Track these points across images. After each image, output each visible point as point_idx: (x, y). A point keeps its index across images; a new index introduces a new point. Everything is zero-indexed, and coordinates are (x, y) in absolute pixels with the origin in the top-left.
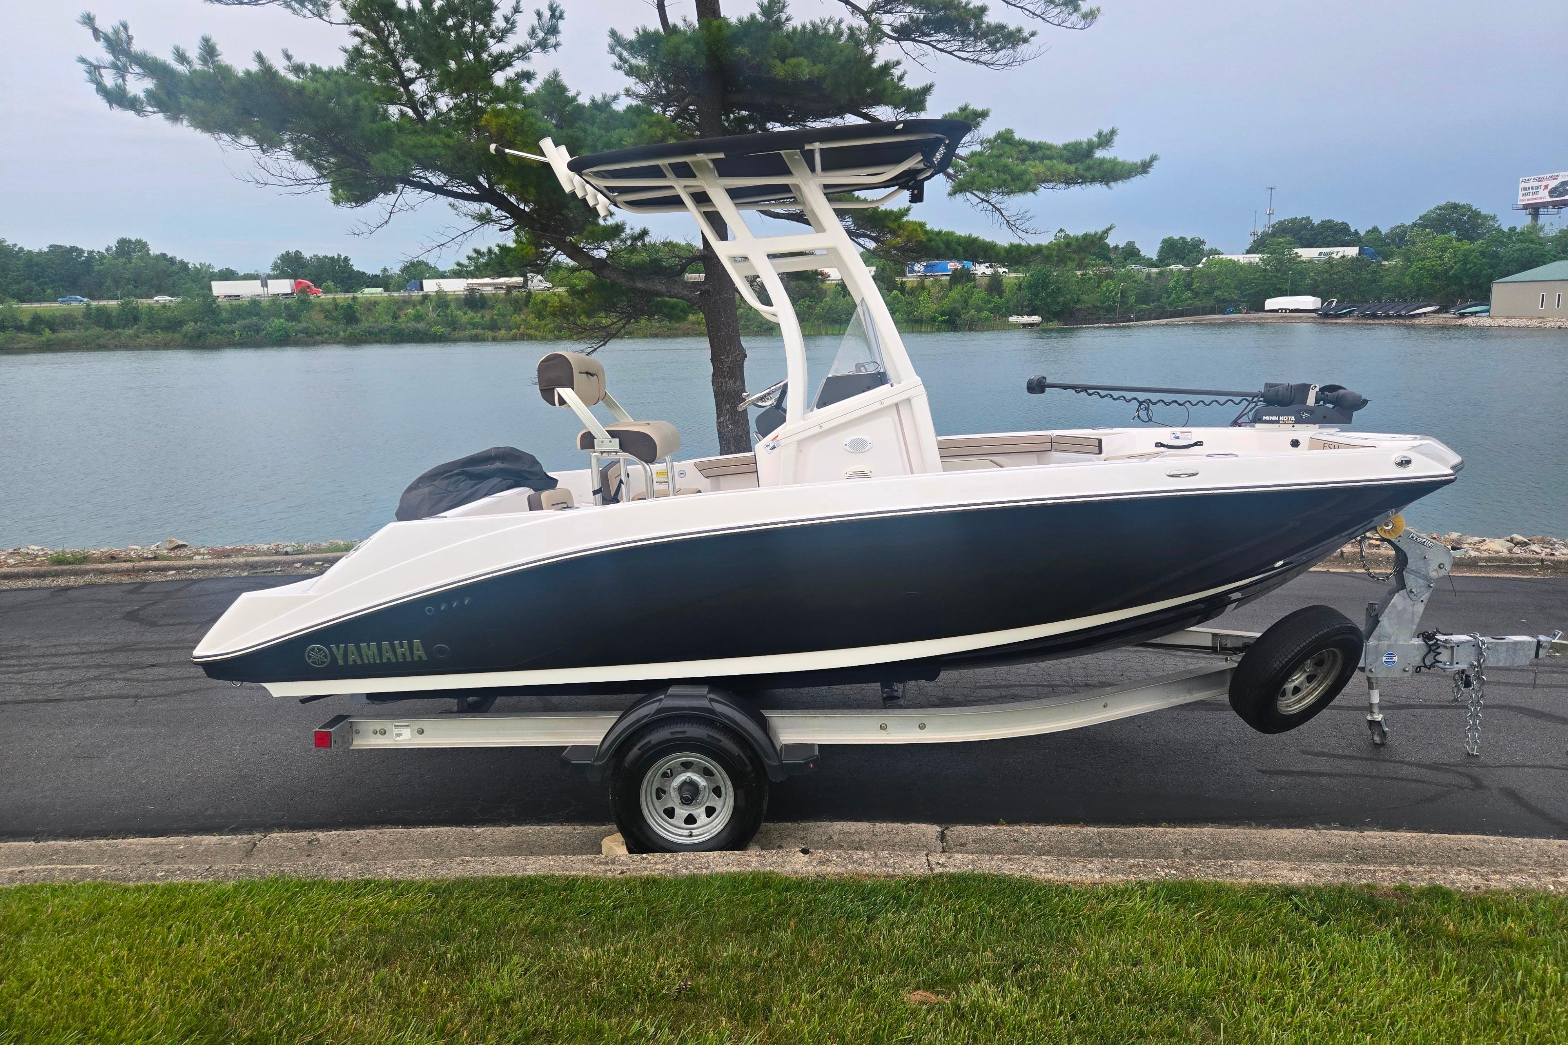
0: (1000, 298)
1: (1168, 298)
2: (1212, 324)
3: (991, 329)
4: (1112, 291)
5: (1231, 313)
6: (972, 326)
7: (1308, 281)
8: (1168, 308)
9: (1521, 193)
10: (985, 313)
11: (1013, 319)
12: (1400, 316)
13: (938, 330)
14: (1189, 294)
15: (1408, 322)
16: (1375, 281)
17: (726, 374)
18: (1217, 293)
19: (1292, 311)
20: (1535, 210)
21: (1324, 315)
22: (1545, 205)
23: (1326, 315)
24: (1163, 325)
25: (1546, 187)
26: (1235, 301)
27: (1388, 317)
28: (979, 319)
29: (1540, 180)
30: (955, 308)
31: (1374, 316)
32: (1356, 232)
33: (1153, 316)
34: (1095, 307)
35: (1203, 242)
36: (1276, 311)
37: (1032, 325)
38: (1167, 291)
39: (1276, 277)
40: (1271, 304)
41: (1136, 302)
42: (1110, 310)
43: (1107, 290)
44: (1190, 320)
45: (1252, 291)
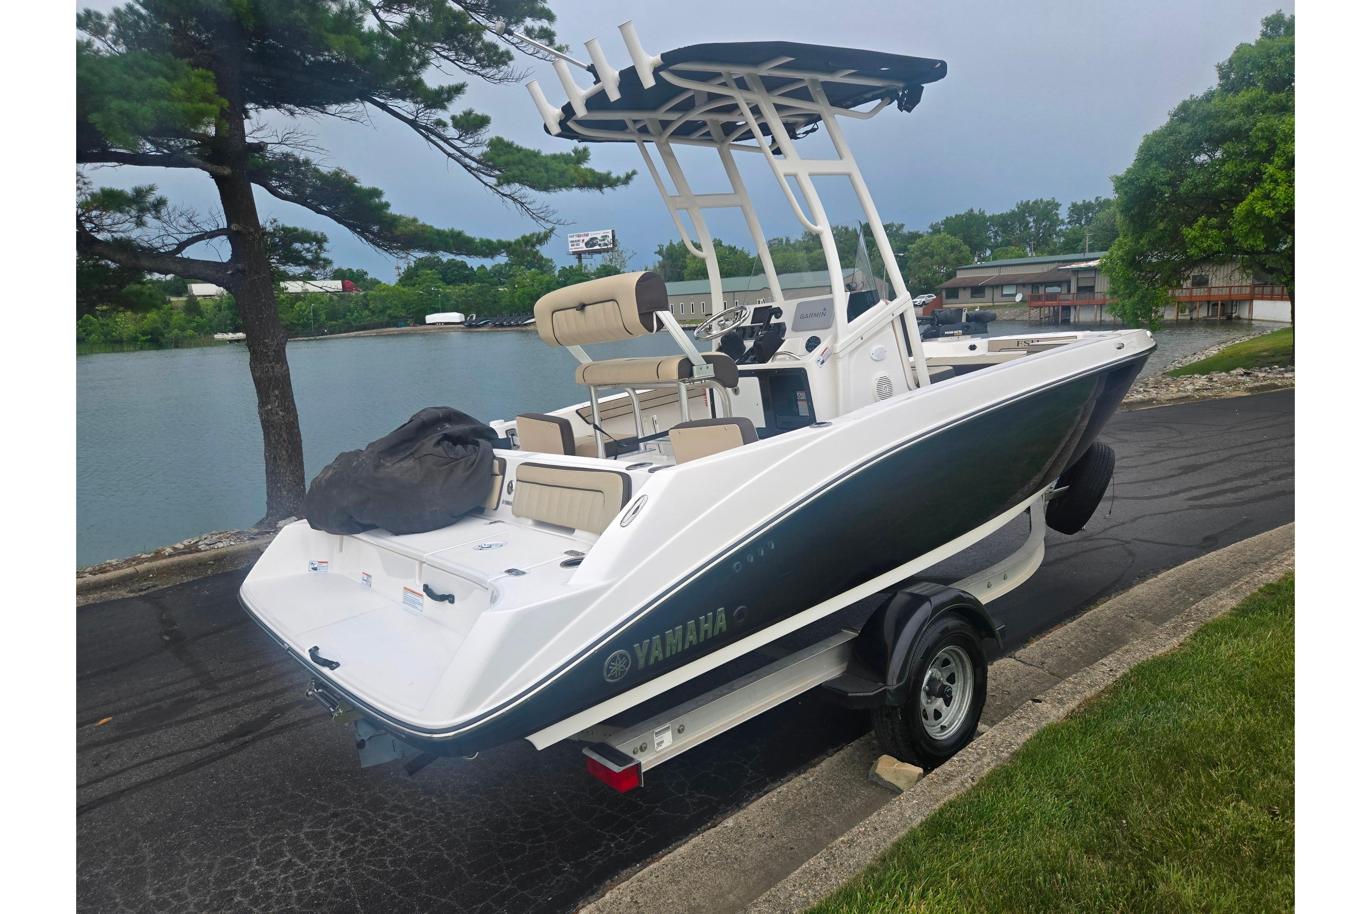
0: (202, 318)
1: (352, 316)
2: (389, 335)
3: (197, 345)
4: (305, 310)
5: (402, 326)
6: (177, 344)
7: (452, 302)
8: (353, 324)
9: (570, 244)
10: (190, 332)
11: (218, 336)
12: (518, 325)
13: (142, 349)
14: (367, 312)
15: (524, 329)
16: (495, 302)
17: (271, 358)
18: (389, 311)
19: (446, 324)
20: (579, 255)
21: (469, 326)
22: (584, 252)
23: (470, 326)
24: (353, 337)
25: (583, 241)
26: (403, 317)
27: (511, 326)
28: (185, 338)
29: (579, 236)
30: (157, 328)
31: (502, 325)
32: (472, 268)
33: (343, 330)
34: (292, 323)
35: (366, 273)
36: (434, 324)
37: (238, 341)
38: (349, 311)
39: (430, 299)
40: (430, 318)
41: (326, 319)
42: (305, 326)
43: (300, 309)
44: (374, 332)
45: (414, 310)
